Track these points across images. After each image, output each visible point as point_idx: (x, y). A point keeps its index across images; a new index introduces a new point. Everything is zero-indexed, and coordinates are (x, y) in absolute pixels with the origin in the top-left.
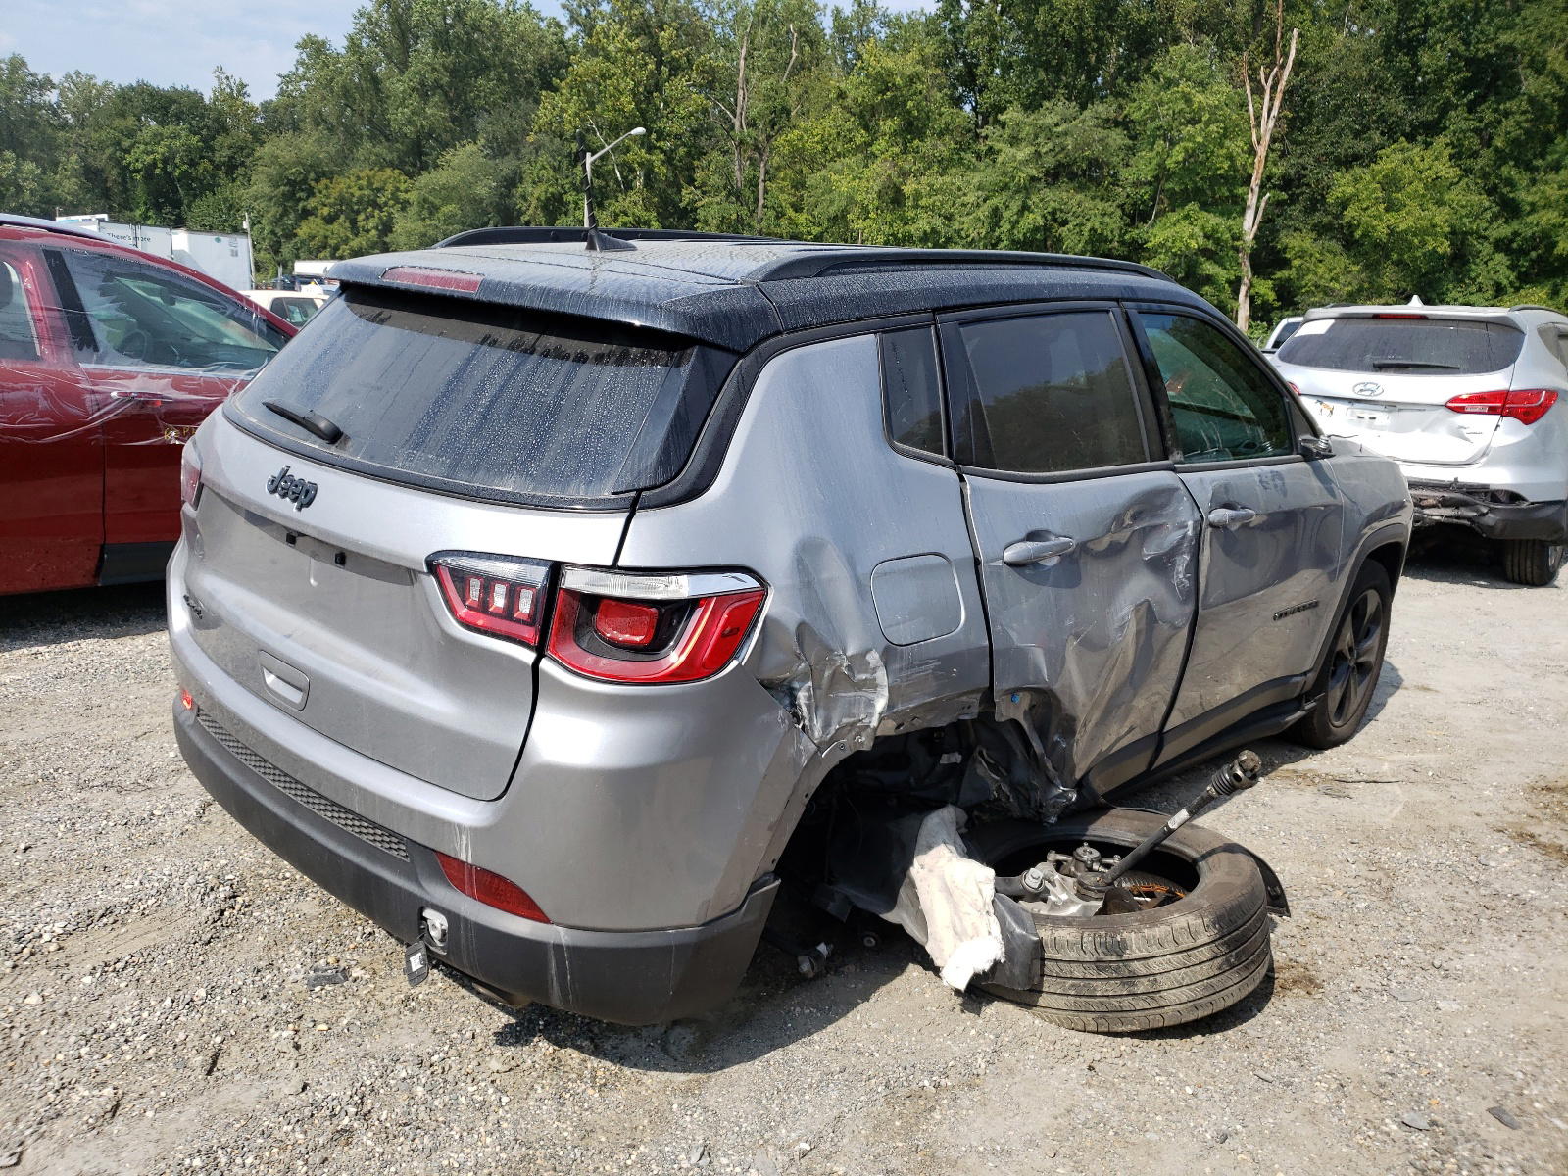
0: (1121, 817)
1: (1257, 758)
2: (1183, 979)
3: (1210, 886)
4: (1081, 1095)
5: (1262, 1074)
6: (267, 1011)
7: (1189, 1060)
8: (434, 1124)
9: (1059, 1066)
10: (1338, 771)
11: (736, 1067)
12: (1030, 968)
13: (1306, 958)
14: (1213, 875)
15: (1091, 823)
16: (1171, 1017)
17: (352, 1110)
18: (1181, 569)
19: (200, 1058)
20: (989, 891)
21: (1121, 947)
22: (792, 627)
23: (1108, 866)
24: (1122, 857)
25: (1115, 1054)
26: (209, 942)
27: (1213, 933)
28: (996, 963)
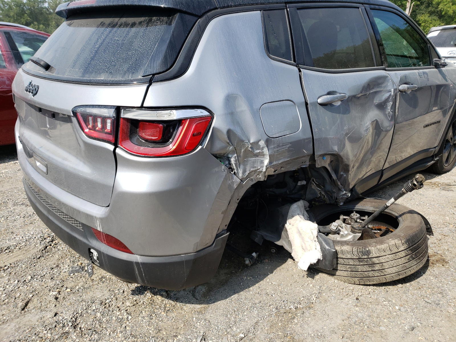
0: (368, 202)
1: (423, 177)
2: (394, 264)
3: (404, 227)
4: (353, 310)
5: (426, 299)
6: (51, 284)
7: (397, 294)
8: (101, 329)
9: (344, 298)
10: (447, 182)
11: (219, 302)
12: (332, 261)
13: (441, 251)
14: (404, 223)
15: (357, 204)
16: (389, 279)
17: (70, 324)
18: (389, 108)
19: (21, 304)
20: (315, 232)
21: (368, 253)
22: (225, 131)
23: (363, 220)
24: (369, 217)
25: (367, 293)
26: (39, 258)
27: (406, 246)
28: (319, 260)
